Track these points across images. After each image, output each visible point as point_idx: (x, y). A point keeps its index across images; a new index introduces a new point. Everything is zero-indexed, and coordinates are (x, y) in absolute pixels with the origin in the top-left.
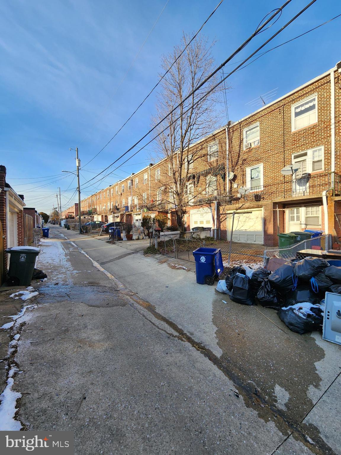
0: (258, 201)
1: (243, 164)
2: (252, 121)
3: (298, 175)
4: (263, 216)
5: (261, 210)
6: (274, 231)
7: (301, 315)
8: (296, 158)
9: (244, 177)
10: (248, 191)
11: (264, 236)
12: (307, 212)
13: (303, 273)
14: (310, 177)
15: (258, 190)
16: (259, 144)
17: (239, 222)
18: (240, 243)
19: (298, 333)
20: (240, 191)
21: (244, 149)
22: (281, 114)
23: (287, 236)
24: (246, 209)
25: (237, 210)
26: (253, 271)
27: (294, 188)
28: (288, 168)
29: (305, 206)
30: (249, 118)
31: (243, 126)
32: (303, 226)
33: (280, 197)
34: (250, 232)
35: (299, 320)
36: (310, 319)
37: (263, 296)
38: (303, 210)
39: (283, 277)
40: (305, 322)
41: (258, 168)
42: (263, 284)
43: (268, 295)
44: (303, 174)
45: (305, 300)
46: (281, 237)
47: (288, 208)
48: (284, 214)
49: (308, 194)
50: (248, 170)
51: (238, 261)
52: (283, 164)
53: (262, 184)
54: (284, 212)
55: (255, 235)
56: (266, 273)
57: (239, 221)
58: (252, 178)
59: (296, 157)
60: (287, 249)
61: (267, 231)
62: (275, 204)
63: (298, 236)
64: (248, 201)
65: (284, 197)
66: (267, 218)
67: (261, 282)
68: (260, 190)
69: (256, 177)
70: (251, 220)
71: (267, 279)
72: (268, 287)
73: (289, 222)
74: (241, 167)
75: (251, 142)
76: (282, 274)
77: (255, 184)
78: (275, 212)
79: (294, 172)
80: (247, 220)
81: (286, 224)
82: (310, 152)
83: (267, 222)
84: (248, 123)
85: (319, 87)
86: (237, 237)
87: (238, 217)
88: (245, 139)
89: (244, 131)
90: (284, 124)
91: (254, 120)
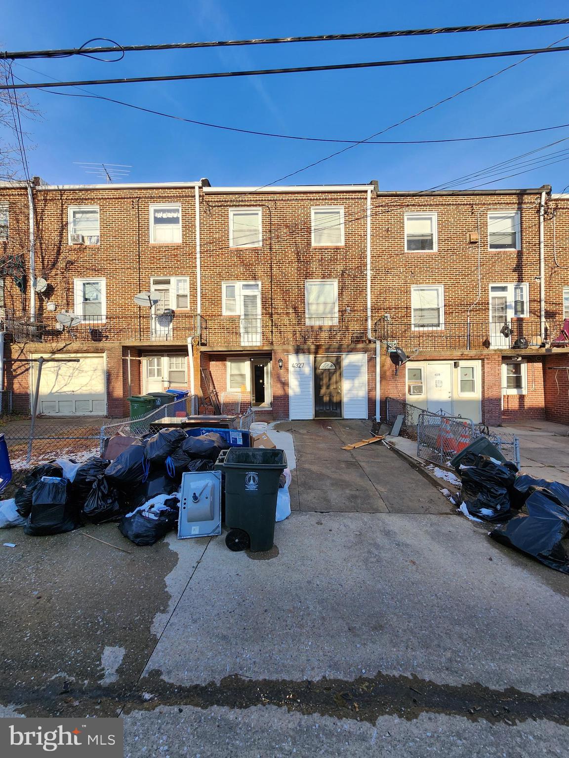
0: (97, 341)
1: (67, 269)
2: (86, 199)
3: (158, 310)
4: (105, 368)
5: (103, 357)
6: (124, 392)
7: (152, 516)
8: (156, 284)
9: (71, 293)
10: (78, 320)
11: (108, 401)
12: (171, 365)
13: (157, 453)
14: (174, 315)
15: (96, 322)
16: (99, 244)
17: (59, 376)
18: (60, 418)
19: (147, 545)
20: (59, 317)
21: (70, 243)
22: (134, 210)
23: (142, 399)
24: (74, 353)
25: (53, 353)
26: (79, 466)
27: (153, 327)
28: (144, 295)
29: (168, 356)
30: (80, 190)
31: (66, 199)
32: (166, 384)
33: (133, 339)
34: (82, 395)
35: (148, 525)
36: (163, 518)
37: (95, 505)
38: (165, 360)
39: (129, 464)
40: (157, 525)
41: (97, 283)
42: (95, 486)
43: (103, 501)
44: (166, 310)
45: (158, 492)
46: (132, 401)
47: (145, 356)
48: (140, 366)
49: (172, 338)
50: (78, 284)
51: (51, 452)
52: (138, 288)
53: (104, 312)
54: (140, 362)
55: (91, 401)
56: (101, 465)
57: (57, 376)
58: (86, 299)
59: (157, 282)
60: (140, 420)
61: (112, 392)
62: (126, 349)
63: (157, 399)
64: (77, 340)
65: (140, 340)
66: (113, 372)
67: (91, 483)
68: (100, 322)
69: (93, 299)
70: (83, 374)
71: (102, 474)
72: (105, 487)
73: (147, 378)
74: (63, 273)
75: (84, 235)
76: (127, 460)
77: (91, 310)
78: (125, 362)
79: (152, 304)
80: (76, 374)
81: (142, 381)
82: (173, 280)
83: (113, 377)
84: (77, 199)
85: (183, 197)
86: (53, 407)
87: (56, 369)
88: (72, 224)
89: (69, 209)
90: (139, 226)
91: (89, 199)
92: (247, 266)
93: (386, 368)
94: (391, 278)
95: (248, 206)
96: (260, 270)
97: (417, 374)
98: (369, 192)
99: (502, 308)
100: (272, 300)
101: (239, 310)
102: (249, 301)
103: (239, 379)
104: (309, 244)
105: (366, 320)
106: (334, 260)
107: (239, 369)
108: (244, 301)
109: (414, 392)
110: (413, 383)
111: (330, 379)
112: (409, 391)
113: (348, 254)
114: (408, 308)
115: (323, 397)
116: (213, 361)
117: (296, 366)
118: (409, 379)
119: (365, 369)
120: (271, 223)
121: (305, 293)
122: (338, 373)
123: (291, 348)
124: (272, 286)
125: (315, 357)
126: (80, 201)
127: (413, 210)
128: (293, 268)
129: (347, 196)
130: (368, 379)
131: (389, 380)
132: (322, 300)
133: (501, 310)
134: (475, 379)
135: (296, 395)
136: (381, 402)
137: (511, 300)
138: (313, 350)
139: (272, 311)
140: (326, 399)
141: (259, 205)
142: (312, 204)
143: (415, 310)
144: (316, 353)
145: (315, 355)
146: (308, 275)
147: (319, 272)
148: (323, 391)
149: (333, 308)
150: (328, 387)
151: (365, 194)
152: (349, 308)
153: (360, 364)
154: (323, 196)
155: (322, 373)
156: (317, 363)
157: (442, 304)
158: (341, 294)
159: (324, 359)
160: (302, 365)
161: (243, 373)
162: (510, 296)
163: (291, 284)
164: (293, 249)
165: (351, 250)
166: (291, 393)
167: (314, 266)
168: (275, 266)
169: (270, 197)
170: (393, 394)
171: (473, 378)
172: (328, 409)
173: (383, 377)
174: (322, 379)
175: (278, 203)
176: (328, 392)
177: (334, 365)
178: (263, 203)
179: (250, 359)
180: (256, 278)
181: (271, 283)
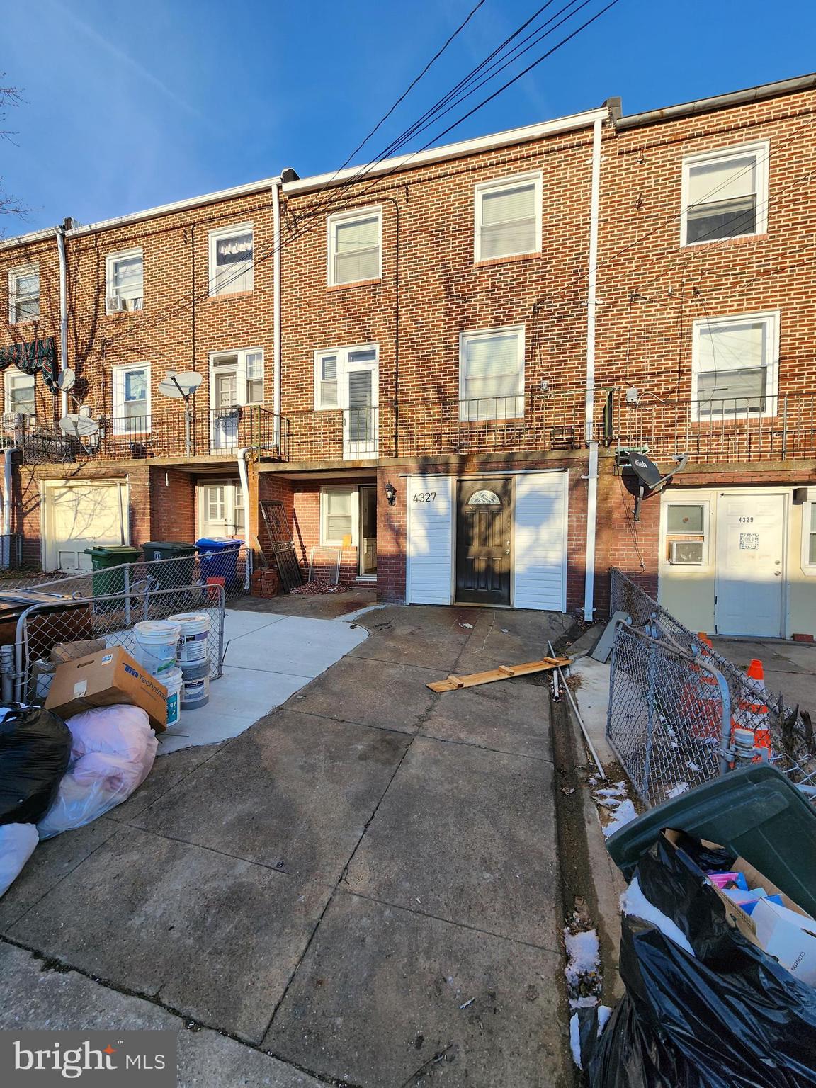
1: (104, 353)
2: (125, 240)
4: (128, 501)
5: (126, 484)
8: (219, 365)
9: (108, 389)
14: (243, 416)
15: (139, 432)
16: (143, 308)
17: (79, 514)
21: (108, 312)
22: (187, 245)
25: (67, 478)
30: (118, 226)
31: (103, 245)
38: (229, 490)
41: (141, 371)
47: (202, 485)
48: (194, 500)
50: (118, 374)
53: (149, 415)
54: (193, 494)
57: (76, 514)
58: (128, 398)
59: (219, 362)
66: (137, 508)
68: (144, 432)
69: (139, 397)
70: (106, 512)
73: (206, 518)
74: (99, 359)
75: (127, 299)
78: (157, 493)
80: (97, 511)
81: (198, 524)
82: (242, 356)
83: (138, 517)
84: (116, 242)
85: (255, 209)
86: (72, 560)
87: (74, 502)
88: (112, 284)
89: (107, 260)
90: (194, 272)
91: (129, 239)
92: (356, 317)
93: (612, 502)
94: (643, 309)
95: (358, 205)
96: (378, 323)
97: (691, 519)
98: (598, 126)
100: (397, 376)
101: (342, 399)
102: (359, 382)
103: (341, 523)
104: (469, 259)
105: (583, 405)
106: (518, 285)
107: (342, 506)
108: (351, 383)
109: (679, 559)
110: (681, 537)
111: (488, 526)
112: (670, 556)
113: (548, 269)
114: (684, 372)
115: (473, 561)
116: (299, 491)
117: (420, 498)
118: (670, 528)
119: (563, 505)
120: (398, 231)
121: (460, 358)
122: (505, 514)
123: (412, 463)
124: (397, 351)
125: (460, 481)
126: (119, 244)
127: (705, 145)
128: (436, 312)
129: (550, 145)
130: (569, 526)
131: (619, 531)
132: (494, 370)
135: (419, 556)
136: (597, 576)
138: (454, 467)
139: (396, 397)
140: (481, 565)
141: (379, 200)
142: (476, 178)
143: (702, 376)
144: (461, 472)
145: (460, 476)
146: (466, 323)
147: (488, 314)
148: (475, 548)
149: (515, 385)
150: (484, 541)
151: (590, 134)
152: (547, 382)
153: (553, 494)
154: (499, 157)
155: (474, 513)
156: (463, 493)
157: (773, 357)
158: (530, 354)
159: (479, 484)
160: (432, 497)
161: (347, 512)
163: (432, 344)
164: (437, 275)
165: (554, 260)
166: (410, 550)
167: (478, 303)
168: (404, 312)
169: (396, 180)
170: (627, 559)
172: (483, 585)
173: (604, 522)
174: (472, 526)
175: (412, 189)
176: (484, 552)
177: (498, 495)
178: (386, 194)
179: (359, 487)
180: (369, 339)
181: (397, 345)
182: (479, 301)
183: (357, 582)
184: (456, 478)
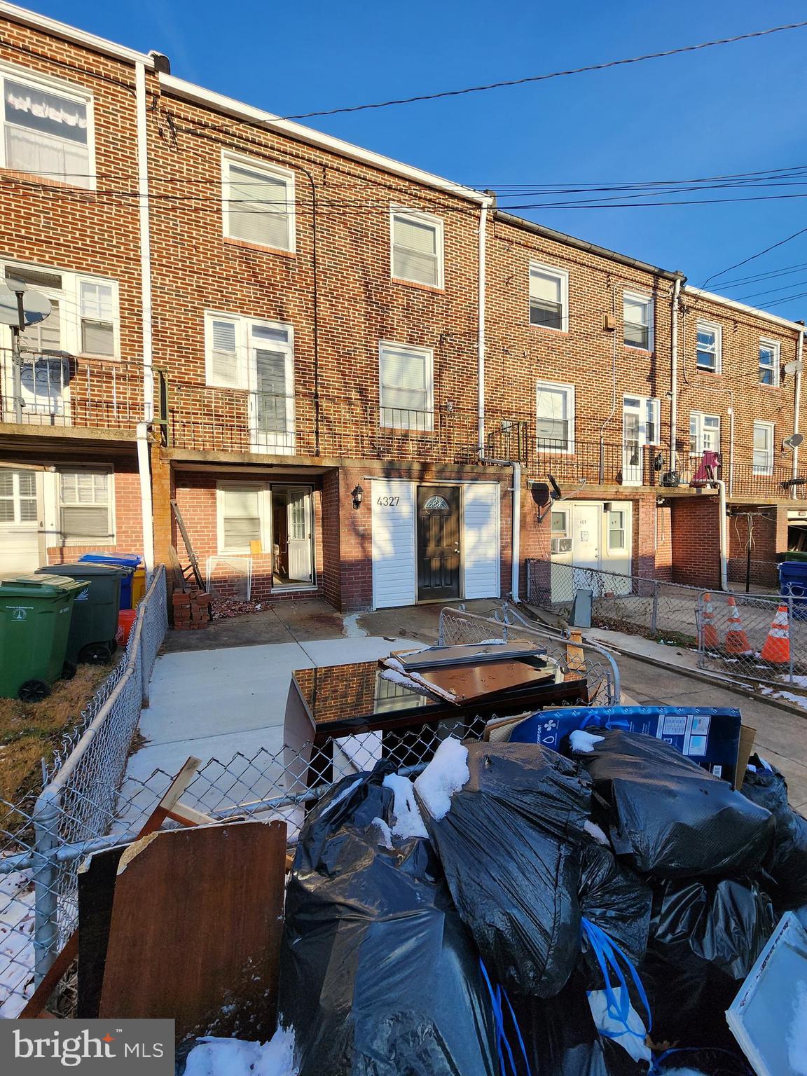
14: (75, 369)
27: (11, 392)
29: (58, 469)
32: (53, 541)
38: (48, 478)
59: (16, 276)
82: (70, 280)
85: (98, 76)
92: (265, 286)
93: (527, 509)
94: (510, 363)
95: (265, 157)
96: (293, 300)
98: (485, 208)
99: (632, 430)
100: (316, 368)
101: (245, 377)
102: (268, 364)
103: (244, 527)
104: (387, 272)
106: (427, 312)
107: (245, 506)
108: (258, 362)
111: (441, 528)
113: (450, 307)
114: (533, 415)
115: (430, 561)
116: (184, 486)
117: (384, 502)
119: (496, 511)
121: (380, 364)
122: (453, 518)
123: (377, 466)
124: (316, 340)
125: (419, 487)
127: (541, 258)
128: (357, 313)
129: (451, 202)
130: (501, 528)
131: (530, 531)
132: (405, 383)
133: (631, 433)
134: (624, 529)
135: (385, 560)
136: (520, 566)
137: (643, 420)
138: (416, 474)
139: (316, 390)
140: (435, 564)
141: (291, 165)
142: (392, 197)
143: (542, 420)
144: (421, 478)
145: (420, 482)
146: (385, 332)
147: (404, 331)
148: (431, 547)
149: (425, 401)
150: (439, 541)
151: (479, 210)
152: (451, 404)
153: (490, 502)
155: (430, 517)
156: (421, 497)
157: (571, 415)
158: (438, 377)
159: (433, 491)
160: (395, 501)
161: (254, 515)
162: (642, 413)
163: (353, 343)
164: (357, 275)
165: (454, 302)
166: (375, 554)
167: (395, 317)
168: (322, 301)
169: (313, 154)
170: (535, 553)
171: (621, 527)
172: (438, 583)
173: (523, 524)
174: (428, 529)
175: (330, 173)
176: (438, 553)
177: (447, 502)
178: (300, 162)
179: (271, 484)
180: (282, 316)
181: (316, 333)
182: (396, 315)
183: (273, 595)
184: (418, 484)
